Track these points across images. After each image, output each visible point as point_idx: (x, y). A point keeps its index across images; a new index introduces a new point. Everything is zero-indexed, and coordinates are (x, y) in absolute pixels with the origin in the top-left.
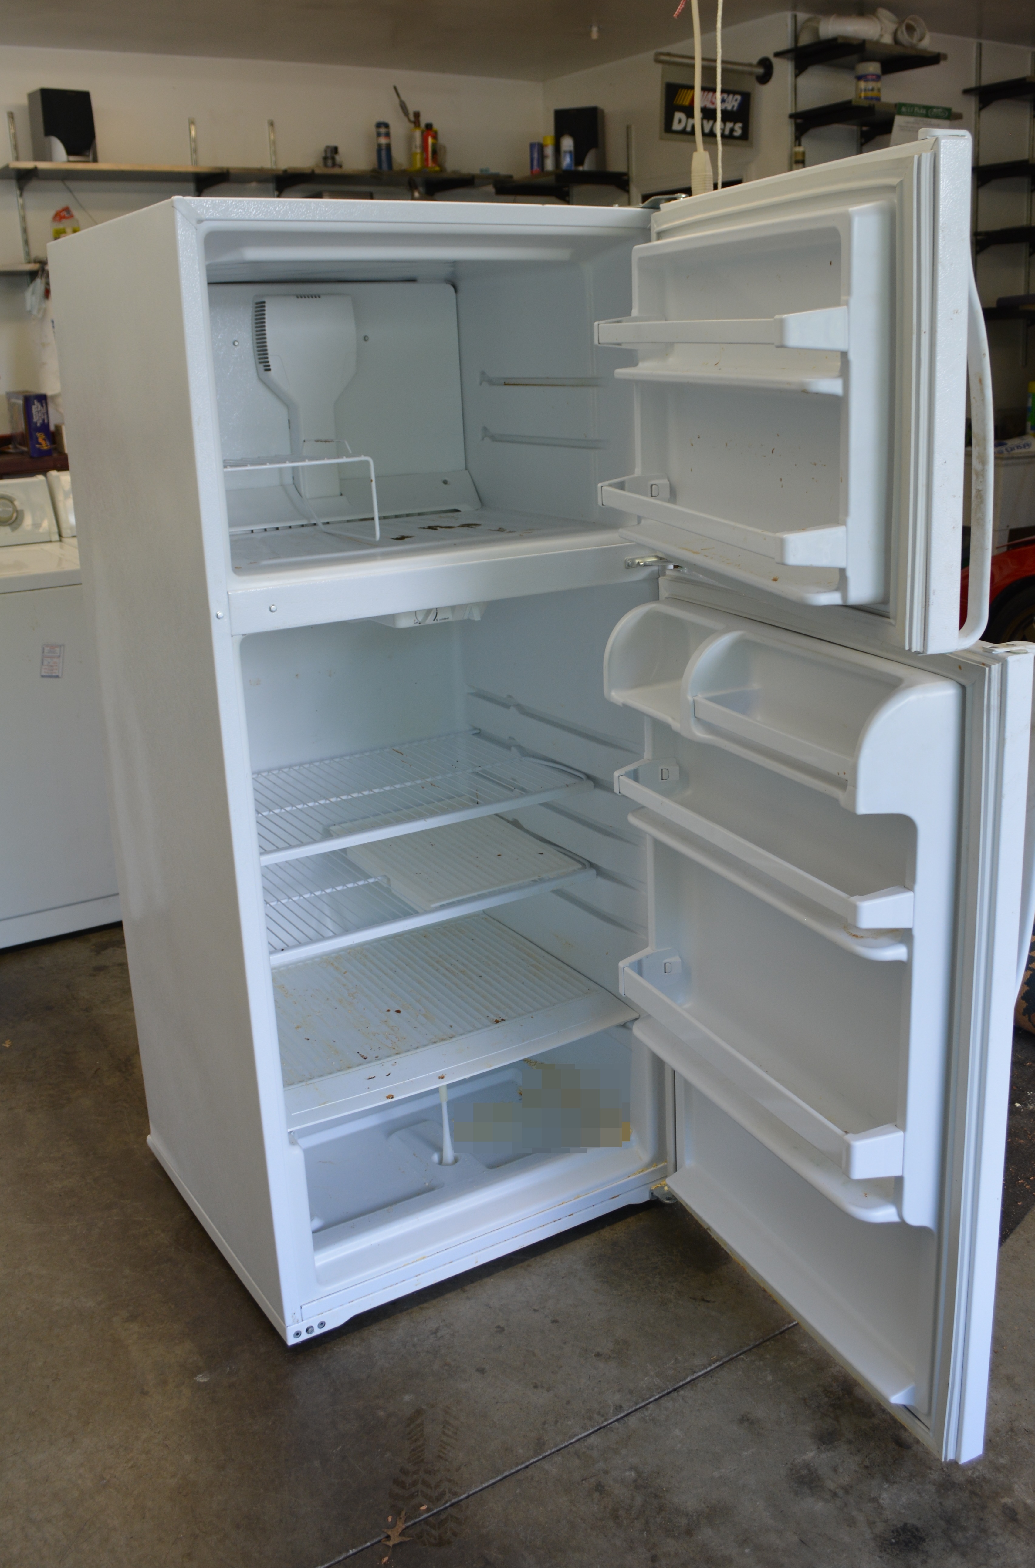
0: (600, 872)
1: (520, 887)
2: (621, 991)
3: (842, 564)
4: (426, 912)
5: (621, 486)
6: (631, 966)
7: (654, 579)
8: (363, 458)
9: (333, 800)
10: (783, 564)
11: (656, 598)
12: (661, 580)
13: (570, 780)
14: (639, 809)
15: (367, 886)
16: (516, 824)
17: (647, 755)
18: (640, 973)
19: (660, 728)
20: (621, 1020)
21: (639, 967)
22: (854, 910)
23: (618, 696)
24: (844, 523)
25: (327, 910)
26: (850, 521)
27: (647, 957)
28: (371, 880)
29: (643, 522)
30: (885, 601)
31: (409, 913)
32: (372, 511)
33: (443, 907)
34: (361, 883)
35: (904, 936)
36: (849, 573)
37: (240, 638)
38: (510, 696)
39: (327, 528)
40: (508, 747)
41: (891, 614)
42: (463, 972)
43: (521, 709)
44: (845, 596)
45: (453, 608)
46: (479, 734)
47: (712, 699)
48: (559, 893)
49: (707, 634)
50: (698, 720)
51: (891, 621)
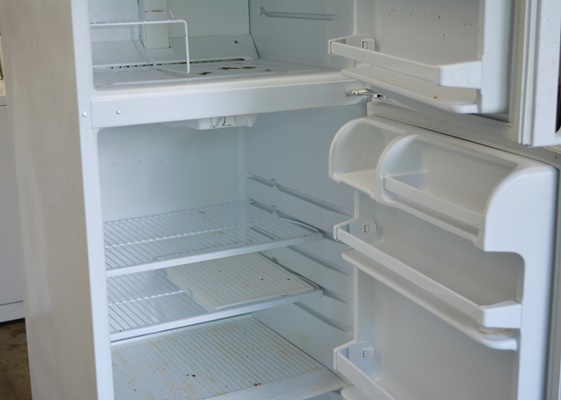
0: (325, 292)
1: (274, 299)
2: (335, 368)
3: (478, 87)
4: (213, 312)
5: (344, 41)
6: (341, 351)
7: (364, 104)
8: (180, 21)
9: (158, 239)
10: (440, 85)
11: (365, 115)
12: (369, 104)
13: (308, 233)
14: (350, 250)
15: (178, 295)
16: (274, 261)
17: (356, 216)
18: (347, 357)
19: (364, 196)
20: (336, 388)
21: (347, 353)
22: (481, 314)
23: (337, 177)
24: (480, 59)
25: (153, 310)
26: (484, 58)
27: (352, 346)
28: (180, 292)
29: (357, 66)
30: (506, 111)
31: (202, 312)
32: (186, 58)
33: (224, 309)
34: (174, 293)
35: (514, 333)
36: (483, 92)
37: (98, 130)
38: (273, 179)
39: (159, 67)
40: (271, 212)
41: (510, 119)
42: (237, 353)
43: (279, 187)
44: (480, 108)
45: (235, 117)
46: (254, 203)
47: (395, 178)
48: (297, 304)
49: (394, 136)
50: (386, 191)
51: (510, 124)
